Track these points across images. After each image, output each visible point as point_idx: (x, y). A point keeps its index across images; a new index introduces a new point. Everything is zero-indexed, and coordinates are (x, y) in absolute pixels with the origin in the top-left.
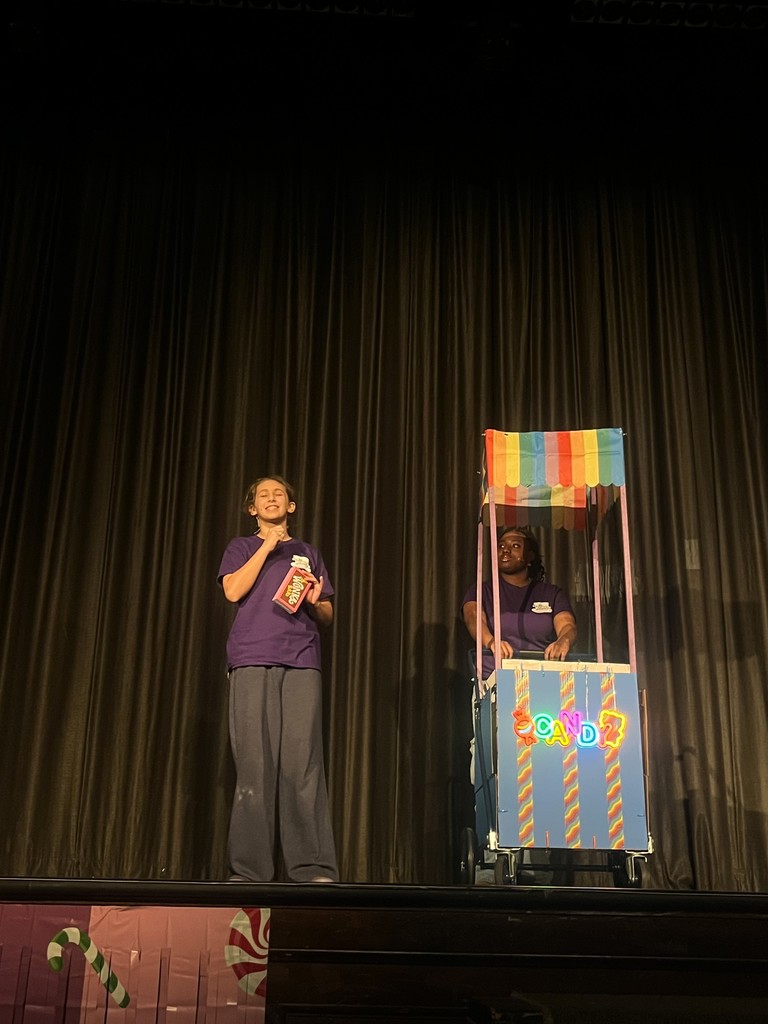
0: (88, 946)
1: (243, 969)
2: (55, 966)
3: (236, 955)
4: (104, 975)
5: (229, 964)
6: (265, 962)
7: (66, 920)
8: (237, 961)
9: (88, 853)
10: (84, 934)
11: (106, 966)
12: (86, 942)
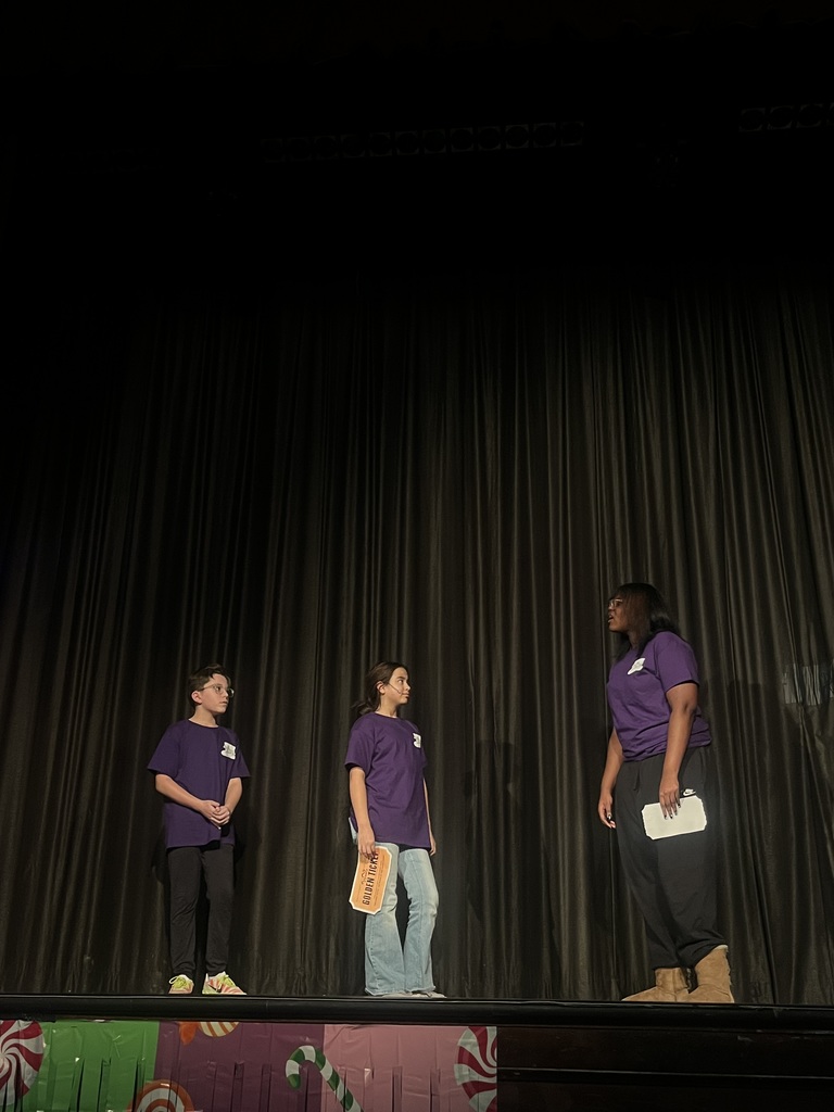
0: (323, 1064)
1: (473, 1088)
2: (294, 1083)
3: (465, 1073)
4: (340, 1093)
5: (459, 1083)
6: (494, 1080)
7: (301, 1038)
8: (467, 1080)
9: (313, 967)
10: (319, 1052)
11: (341, 1084)
12: (321, 1060)
